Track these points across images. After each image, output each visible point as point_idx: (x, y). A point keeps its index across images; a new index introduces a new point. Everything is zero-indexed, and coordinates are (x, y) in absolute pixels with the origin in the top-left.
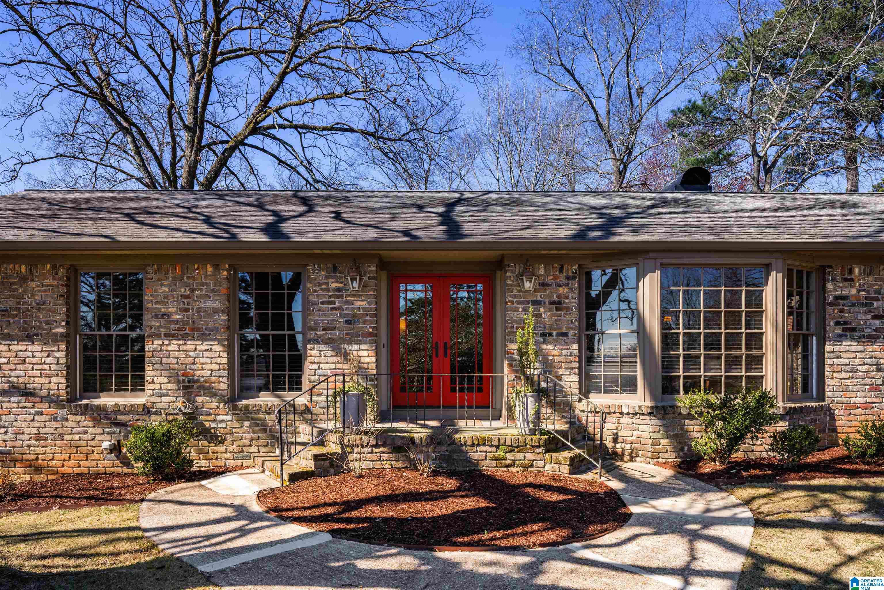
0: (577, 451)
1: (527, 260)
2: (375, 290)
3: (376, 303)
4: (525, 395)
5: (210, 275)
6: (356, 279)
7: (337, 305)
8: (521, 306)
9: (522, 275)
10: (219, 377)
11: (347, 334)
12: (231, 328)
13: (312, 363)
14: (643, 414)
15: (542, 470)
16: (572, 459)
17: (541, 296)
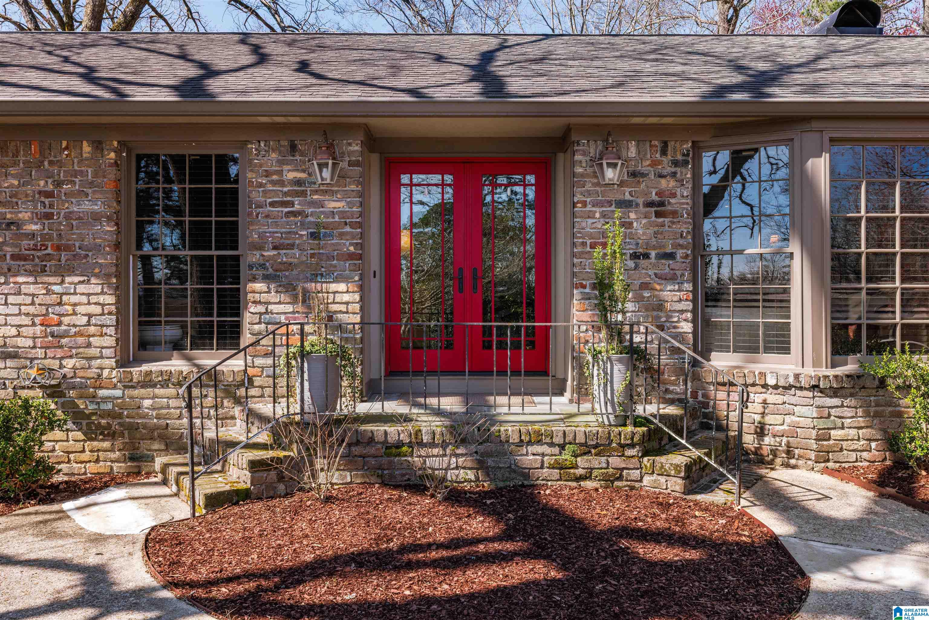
0: (696, 453)
1: (609, 134)
2: (358, 183)
3: (361, 204)
4: (609, 358)
5: (87, 159)
6: (327, 165)
7: (297, 207)
8: (598, 210)
9: (601, 159)
10: (102, 326)
11: (312, 256)
12: (123, 245)
13: (254, 302)
14: (801, 388)
15: (637, 485)
16: (688, 467)
17: (630, 193)
